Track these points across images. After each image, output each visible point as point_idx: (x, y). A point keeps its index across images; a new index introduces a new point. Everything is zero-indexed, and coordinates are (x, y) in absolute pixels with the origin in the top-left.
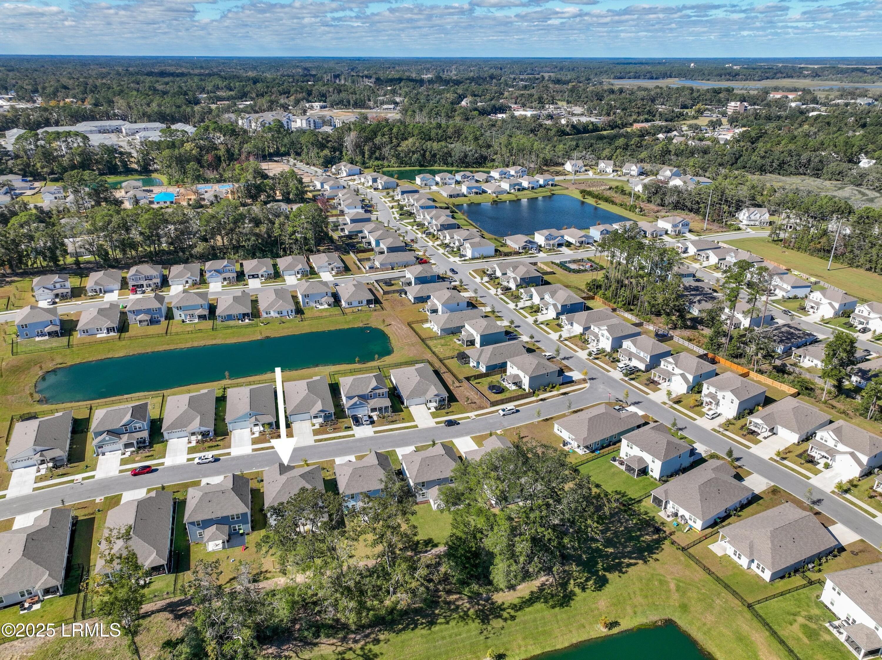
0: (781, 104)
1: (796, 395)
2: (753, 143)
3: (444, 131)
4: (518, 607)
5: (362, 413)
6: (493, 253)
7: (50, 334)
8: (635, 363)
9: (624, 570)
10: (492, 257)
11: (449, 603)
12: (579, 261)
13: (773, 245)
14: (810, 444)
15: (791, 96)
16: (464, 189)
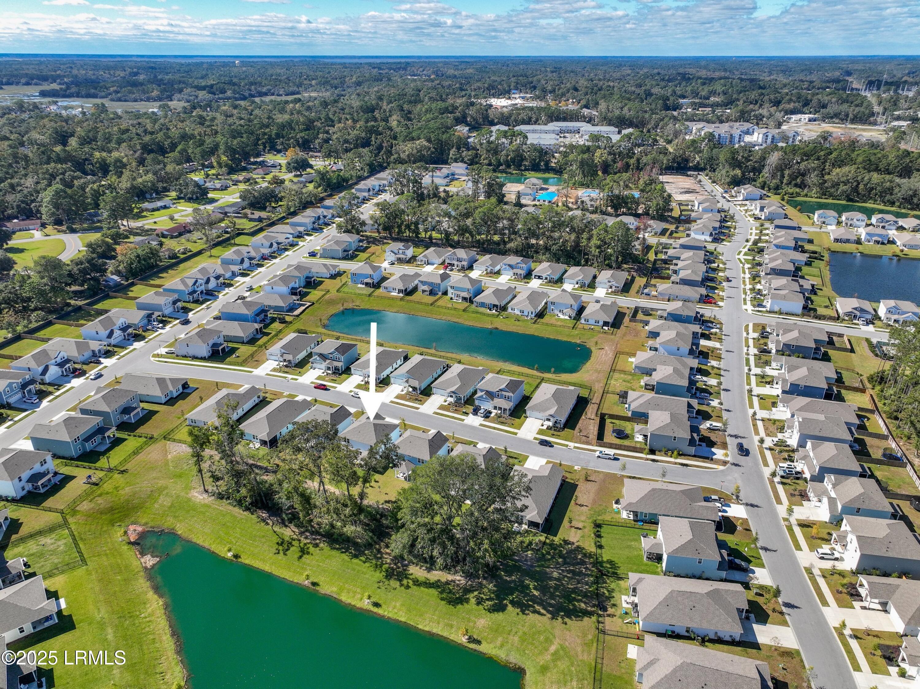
3: (911, 162)
4: (417, 583)
5: (487, 406)
7: (367, 284)
9: (527, 612)
10: (797, 315)
11: (379, 552)
16: (863, 235)
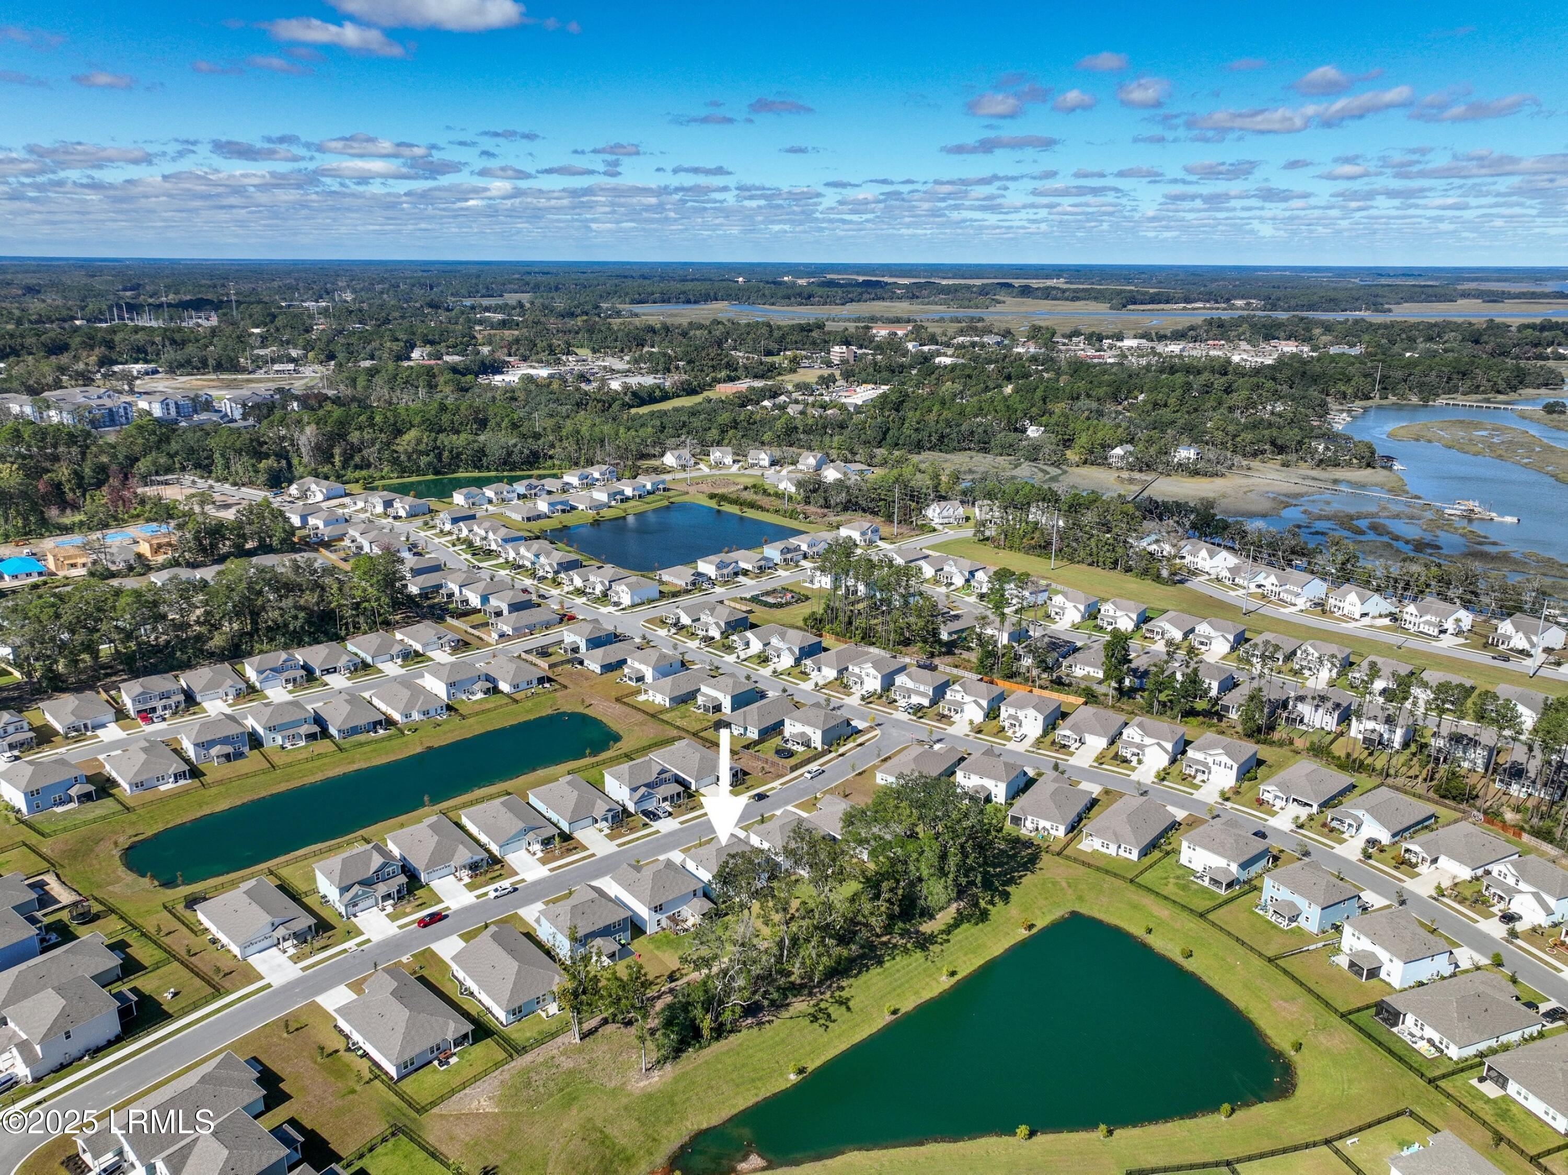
0: (893, 345)
1: (1086, 703)
2: (897, 410)
6: (657, 595)
8: (915, 700)
9: (1018, 882)
10: (660, 599)
11: (884, 944)
12: (774, 591)
13: (981, 546)
14: (1119, 744)
15: (900, 333)
16: (543, 506)
